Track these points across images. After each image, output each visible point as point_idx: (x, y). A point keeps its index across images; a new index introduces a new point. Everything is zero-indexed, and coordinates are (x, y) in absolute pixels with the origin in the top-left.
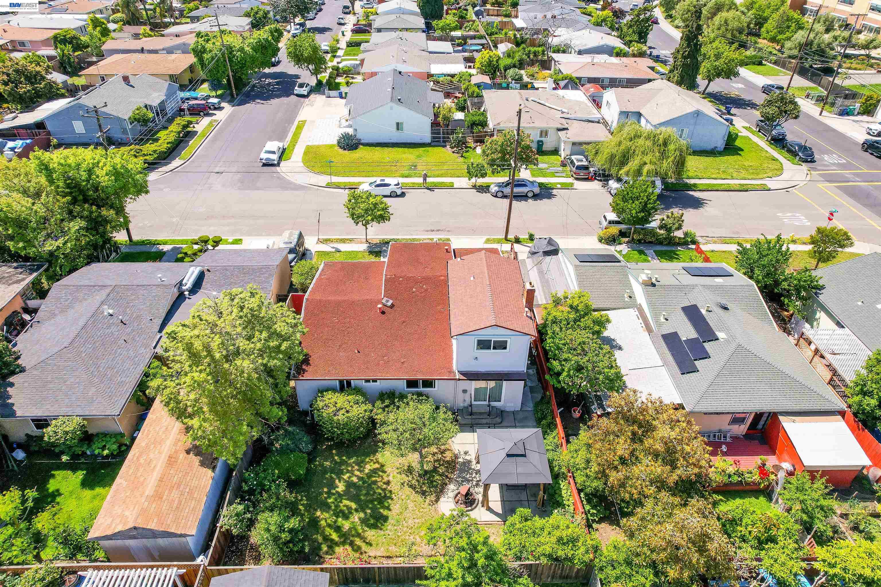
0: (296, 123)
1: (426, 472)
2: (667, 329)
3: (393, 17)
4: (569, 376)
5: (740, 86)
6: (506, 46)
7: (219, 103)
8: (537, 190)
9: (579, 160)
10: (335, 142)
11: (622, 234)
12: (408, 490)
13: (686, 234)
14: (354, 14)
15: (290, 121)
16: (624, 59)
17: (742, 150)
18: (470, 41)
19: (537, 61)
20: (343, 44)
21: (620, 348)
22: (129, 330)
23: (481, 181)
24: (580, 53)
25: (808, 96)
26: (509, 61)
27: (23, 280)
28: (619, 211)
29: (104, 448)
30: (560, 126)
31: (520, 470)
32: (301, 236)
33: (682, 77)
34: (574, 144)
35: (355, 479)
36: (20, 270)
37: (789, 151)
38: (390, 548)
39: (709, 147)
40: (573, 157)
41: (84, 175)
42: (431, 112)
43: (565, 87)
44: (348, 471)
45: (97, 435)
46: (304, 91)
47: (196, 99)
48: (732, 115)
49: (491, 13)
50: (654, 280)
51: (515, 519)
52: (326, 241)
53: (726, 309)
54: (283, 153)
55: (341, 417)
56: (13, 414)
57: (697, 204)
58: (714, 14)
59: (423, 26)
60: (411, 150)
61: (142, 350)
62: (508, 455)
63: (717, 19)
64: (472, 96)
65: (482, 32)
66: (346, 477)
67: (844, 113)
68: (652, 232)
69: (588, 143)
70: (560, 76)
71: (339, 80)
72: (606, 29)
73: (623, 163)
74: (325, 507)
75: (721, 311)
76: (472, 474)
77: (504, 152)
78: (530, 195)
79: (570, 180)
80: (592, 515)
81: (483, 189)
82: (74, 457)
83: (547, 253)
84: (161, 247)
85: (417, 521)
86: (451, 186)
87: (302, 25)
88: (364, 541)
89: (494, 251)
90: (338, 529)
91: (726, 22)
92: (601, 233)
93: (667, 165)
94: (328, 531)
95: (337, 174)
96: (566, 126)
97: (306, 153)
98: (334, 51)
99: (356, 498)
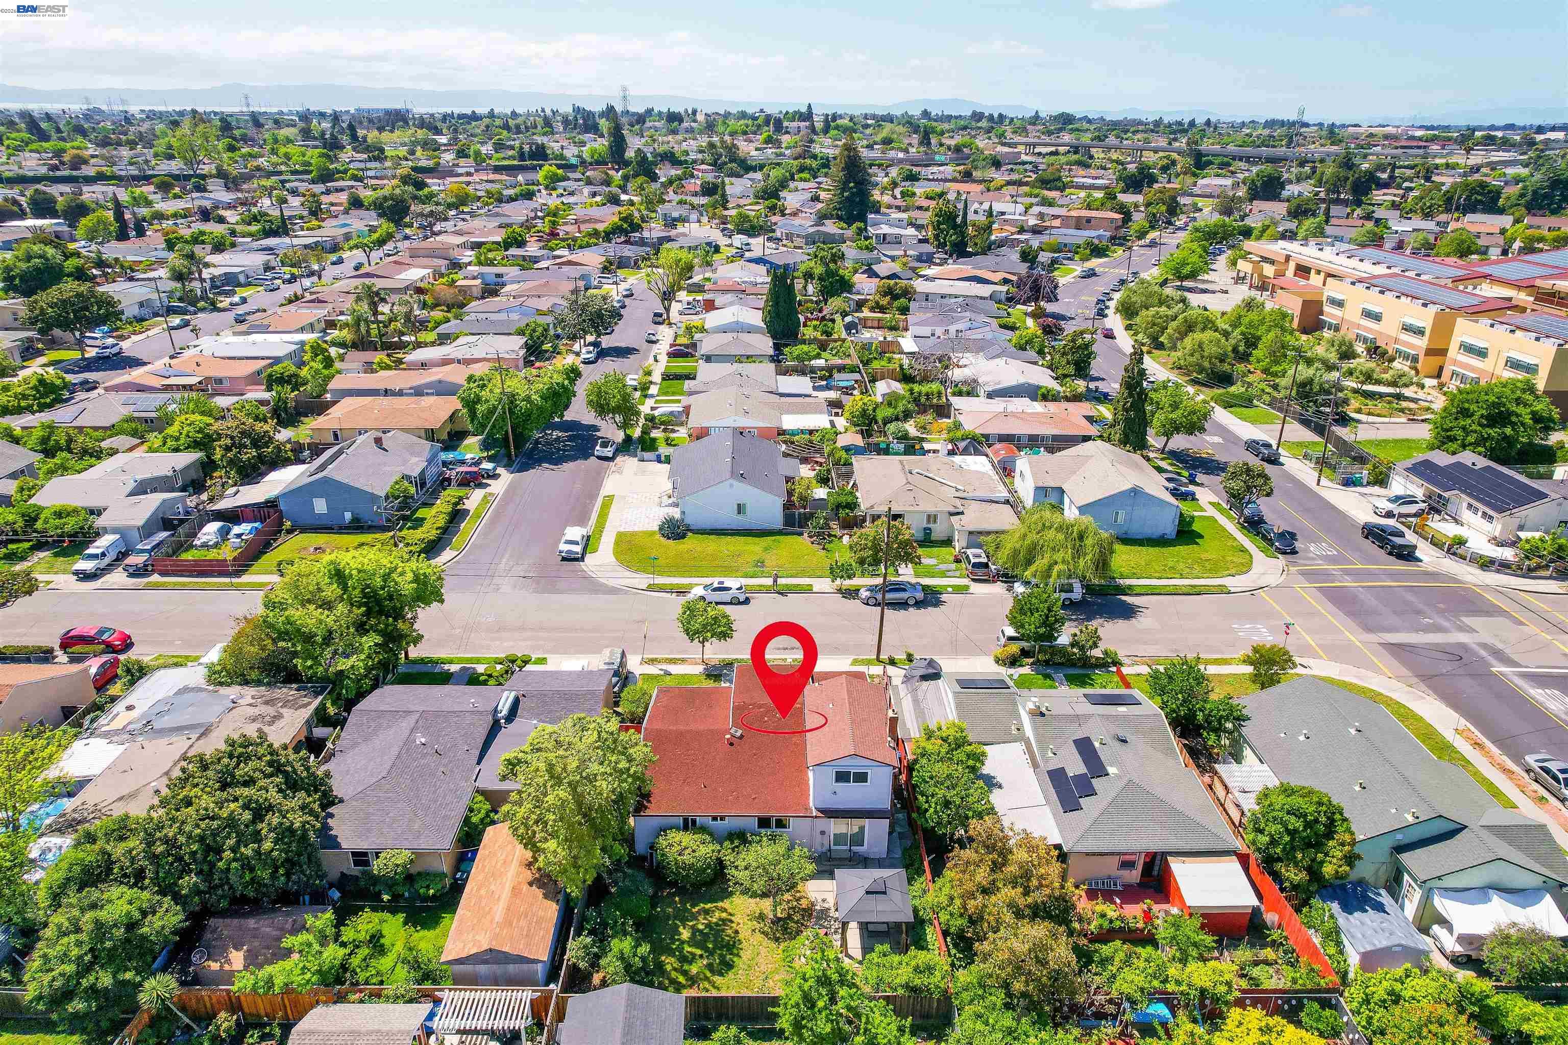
0: (600, 501)
1: (780, 919)
2: (1054, 765)
3: (729, 336)
4: (936, 812)
5: (1217, 439)
6: (889, 386)
7: (495, 469)
8: (920, 596)
9: (976, 555)
10: (657, 528)
11: (1025, 653)
12: (759, 937)
13: (1106, 653)
14: (670, 324)
15: (593, 496)
16: (1052, 407)
17: (1201, 537)
18: (837, 376)
19: (932, 406)
20: (657, 377)
21: (1000, 787)
22: (446, 761)
23: (848, 583)
24: (990, 395)
25: (1306, 456)
26: (889, 412)
27: (309, 704)
28: (1018, 626)
29: (428, 887)
30: (952, 510)
31: (880, 908)
32: (623, 654)
33: (1126, 435)
34: (970, 533)
35: (701, 927)
36: (303, 693)
37: (1264, 538)
39: (1156, 532)
40: (969, 552)
41: (378, 582)
42: (784, 487)
43: (965, 452)
44: (693, 920)
45: (419, 874)
46: (608, 452)
47: (463, 462)
48: (1198, 485)
49: (869, 324)
50: (1043, 710)
51: (874, 956)
52: (652, 661)
53: (1125, 741)
54: (588, 543)
55: (687, 858)
56: (338, 846)
57: (1129, 612)
58: (1183, 335)
59: (771, 352)
60: (757, 540)
61: (463, 784)
62: (868, 893)
63: (1188, 342)
64: (837, 463)
65: (855, 361)
66: (691, 924)
67: (1348, 482)
68: (1062, 650)
69: (988, 533)
70: (959, 434)
71: (655, 434)
72: (1032, 354)
73: (1029, 562)
74: (671, 953)
75: (1118, 744)
76: (830, 922)
77: (876, 548)
78: (911, 602)
79: (965, 581)
80: (959, 959)
81: (851, 594)
82: (396, 897)
83: (924, 678)
84: (446, 667)
86: (808, 590)
87: (596, 344)
89: (860, 676)
90: (685, 973)
91: (1200, 345)
92: (999, 651)
93: (1085, 563)
95: (661, 574)
96: (961, 509)
97: (617, 543)
98: (644, 388)
99: (701, 945)
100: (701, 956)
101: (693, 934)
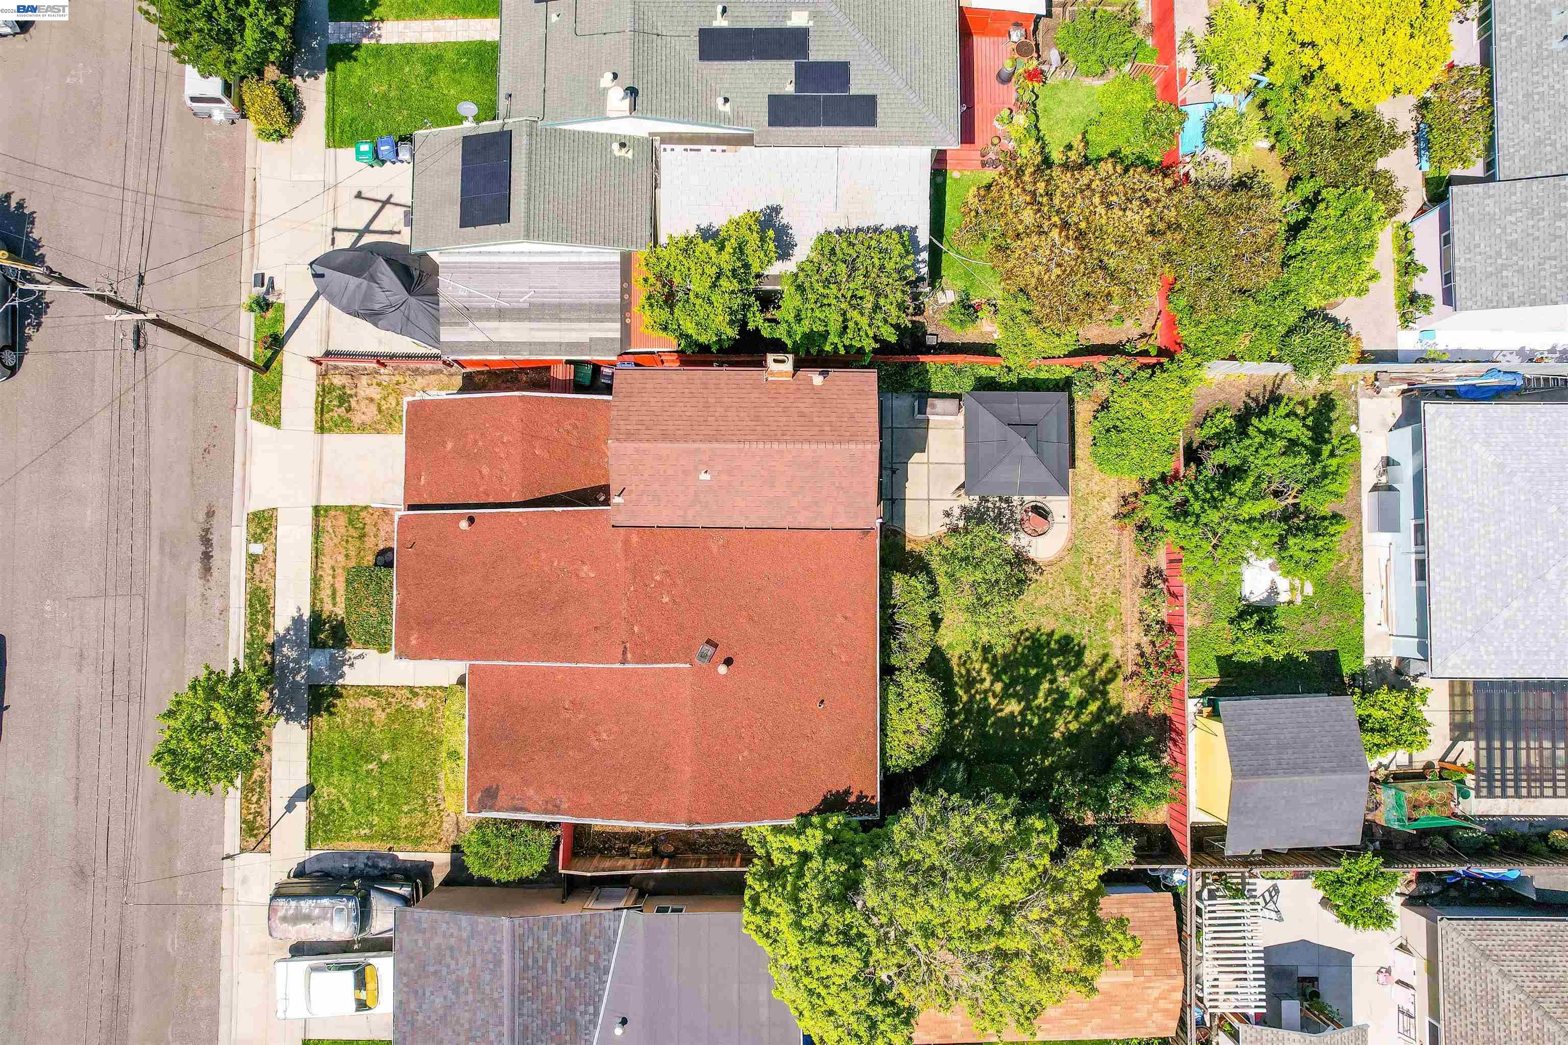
12: (1016, 607)
35: (998, 687)
38: (1110, 628)
44: (986, 699)
66: (993, 702)
74: (1047, 725)
76: (988, 508)
85: (1068, 592)
88: (1101, 664)
90: (1082, 704)
94: (1085, 718)
99: (1032, 685)
100: (1052, 682)
101: (1015, 695)
